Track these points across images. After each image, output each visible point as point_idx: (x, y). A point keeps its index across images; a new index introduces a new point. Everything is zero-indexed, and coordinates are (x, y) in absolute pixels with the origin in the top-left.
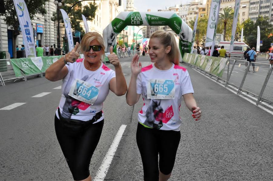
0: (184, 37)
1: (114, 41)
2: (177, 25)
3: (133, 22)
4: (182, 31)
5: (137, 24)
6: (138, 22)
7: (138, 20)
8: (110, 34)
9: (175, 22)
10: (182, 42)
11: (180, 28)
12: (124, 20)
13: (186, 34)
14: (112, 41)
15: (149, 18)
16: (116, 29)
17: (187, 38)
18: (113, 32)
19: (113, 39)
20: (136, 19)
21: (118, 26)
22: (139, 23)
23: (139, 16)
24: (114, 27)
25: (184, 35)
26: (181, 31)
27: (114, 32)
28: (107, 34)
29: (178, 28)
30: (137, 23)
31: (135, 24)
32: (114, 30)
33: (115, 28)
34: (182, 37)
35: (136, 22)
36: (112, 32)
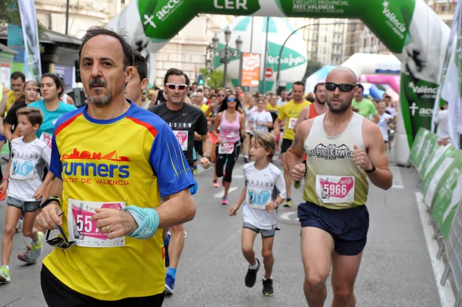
0: (419, 64)
2: (391, 17)
4: (412, 40)
5: (238, 7)
9: (386, 4)
10: (411, 85)
11: (407, 30)
13: (429, 57)
16: (153, 24)
17: (432, 72)
18: (143, 37)
21: (162, 14)
24: (146, 17)
25: (420, 57)
26: (408, 43)
27: (147, 35)
29: (398, 28)
30: (234, 5)
32: (146, 27)
33: (149, 19)
34: (412, 65)
35: (235, 1)
36: (136, 34)
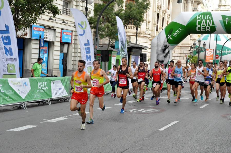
1: (168, 56)
3: (199, 29)
5: (206, 31)
6: (208, 28)
7: (207, 25)
8: (161, 47)
12: (185, 25)
14: (165, 57)
15: (227, 22)
16: (171, 38)
18: (167, 44)
19: (167, 54)
20: (205, 24)
21: (175, 34)
22: (209, 30)
23: (210, 19)
27: (169, 43)
28: (157, 45)
31: (202, 30)
35: (205, 28)
